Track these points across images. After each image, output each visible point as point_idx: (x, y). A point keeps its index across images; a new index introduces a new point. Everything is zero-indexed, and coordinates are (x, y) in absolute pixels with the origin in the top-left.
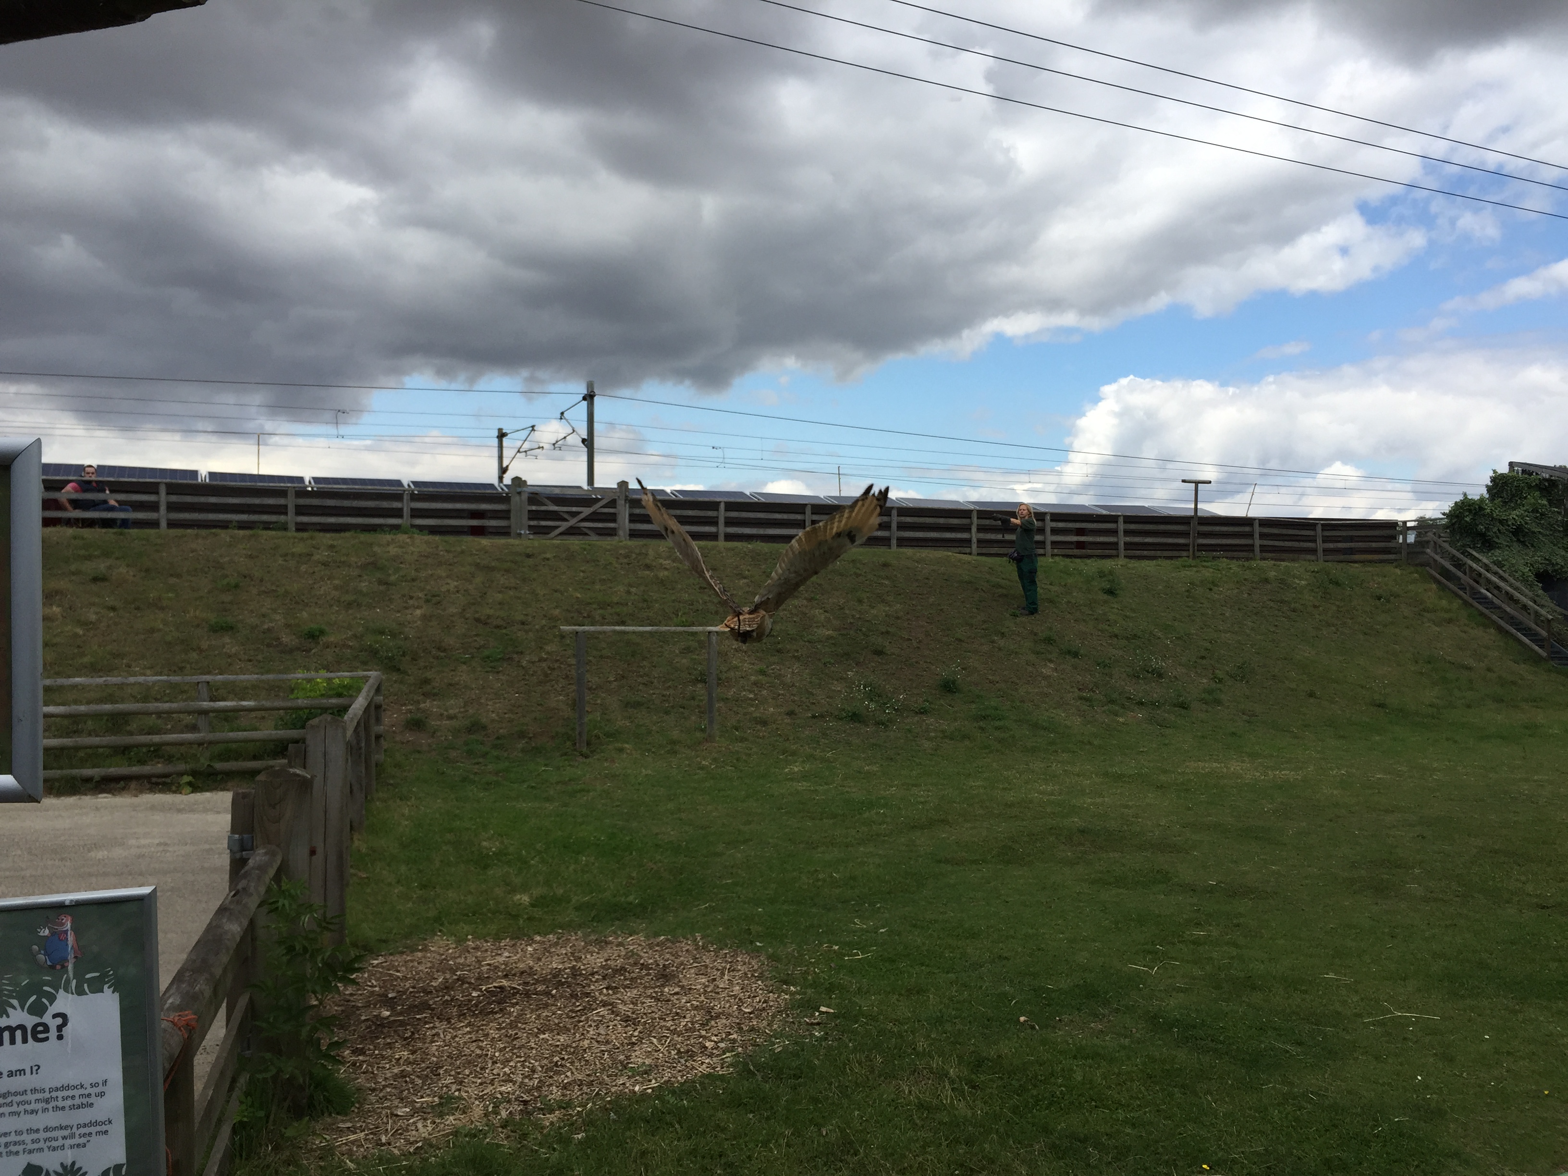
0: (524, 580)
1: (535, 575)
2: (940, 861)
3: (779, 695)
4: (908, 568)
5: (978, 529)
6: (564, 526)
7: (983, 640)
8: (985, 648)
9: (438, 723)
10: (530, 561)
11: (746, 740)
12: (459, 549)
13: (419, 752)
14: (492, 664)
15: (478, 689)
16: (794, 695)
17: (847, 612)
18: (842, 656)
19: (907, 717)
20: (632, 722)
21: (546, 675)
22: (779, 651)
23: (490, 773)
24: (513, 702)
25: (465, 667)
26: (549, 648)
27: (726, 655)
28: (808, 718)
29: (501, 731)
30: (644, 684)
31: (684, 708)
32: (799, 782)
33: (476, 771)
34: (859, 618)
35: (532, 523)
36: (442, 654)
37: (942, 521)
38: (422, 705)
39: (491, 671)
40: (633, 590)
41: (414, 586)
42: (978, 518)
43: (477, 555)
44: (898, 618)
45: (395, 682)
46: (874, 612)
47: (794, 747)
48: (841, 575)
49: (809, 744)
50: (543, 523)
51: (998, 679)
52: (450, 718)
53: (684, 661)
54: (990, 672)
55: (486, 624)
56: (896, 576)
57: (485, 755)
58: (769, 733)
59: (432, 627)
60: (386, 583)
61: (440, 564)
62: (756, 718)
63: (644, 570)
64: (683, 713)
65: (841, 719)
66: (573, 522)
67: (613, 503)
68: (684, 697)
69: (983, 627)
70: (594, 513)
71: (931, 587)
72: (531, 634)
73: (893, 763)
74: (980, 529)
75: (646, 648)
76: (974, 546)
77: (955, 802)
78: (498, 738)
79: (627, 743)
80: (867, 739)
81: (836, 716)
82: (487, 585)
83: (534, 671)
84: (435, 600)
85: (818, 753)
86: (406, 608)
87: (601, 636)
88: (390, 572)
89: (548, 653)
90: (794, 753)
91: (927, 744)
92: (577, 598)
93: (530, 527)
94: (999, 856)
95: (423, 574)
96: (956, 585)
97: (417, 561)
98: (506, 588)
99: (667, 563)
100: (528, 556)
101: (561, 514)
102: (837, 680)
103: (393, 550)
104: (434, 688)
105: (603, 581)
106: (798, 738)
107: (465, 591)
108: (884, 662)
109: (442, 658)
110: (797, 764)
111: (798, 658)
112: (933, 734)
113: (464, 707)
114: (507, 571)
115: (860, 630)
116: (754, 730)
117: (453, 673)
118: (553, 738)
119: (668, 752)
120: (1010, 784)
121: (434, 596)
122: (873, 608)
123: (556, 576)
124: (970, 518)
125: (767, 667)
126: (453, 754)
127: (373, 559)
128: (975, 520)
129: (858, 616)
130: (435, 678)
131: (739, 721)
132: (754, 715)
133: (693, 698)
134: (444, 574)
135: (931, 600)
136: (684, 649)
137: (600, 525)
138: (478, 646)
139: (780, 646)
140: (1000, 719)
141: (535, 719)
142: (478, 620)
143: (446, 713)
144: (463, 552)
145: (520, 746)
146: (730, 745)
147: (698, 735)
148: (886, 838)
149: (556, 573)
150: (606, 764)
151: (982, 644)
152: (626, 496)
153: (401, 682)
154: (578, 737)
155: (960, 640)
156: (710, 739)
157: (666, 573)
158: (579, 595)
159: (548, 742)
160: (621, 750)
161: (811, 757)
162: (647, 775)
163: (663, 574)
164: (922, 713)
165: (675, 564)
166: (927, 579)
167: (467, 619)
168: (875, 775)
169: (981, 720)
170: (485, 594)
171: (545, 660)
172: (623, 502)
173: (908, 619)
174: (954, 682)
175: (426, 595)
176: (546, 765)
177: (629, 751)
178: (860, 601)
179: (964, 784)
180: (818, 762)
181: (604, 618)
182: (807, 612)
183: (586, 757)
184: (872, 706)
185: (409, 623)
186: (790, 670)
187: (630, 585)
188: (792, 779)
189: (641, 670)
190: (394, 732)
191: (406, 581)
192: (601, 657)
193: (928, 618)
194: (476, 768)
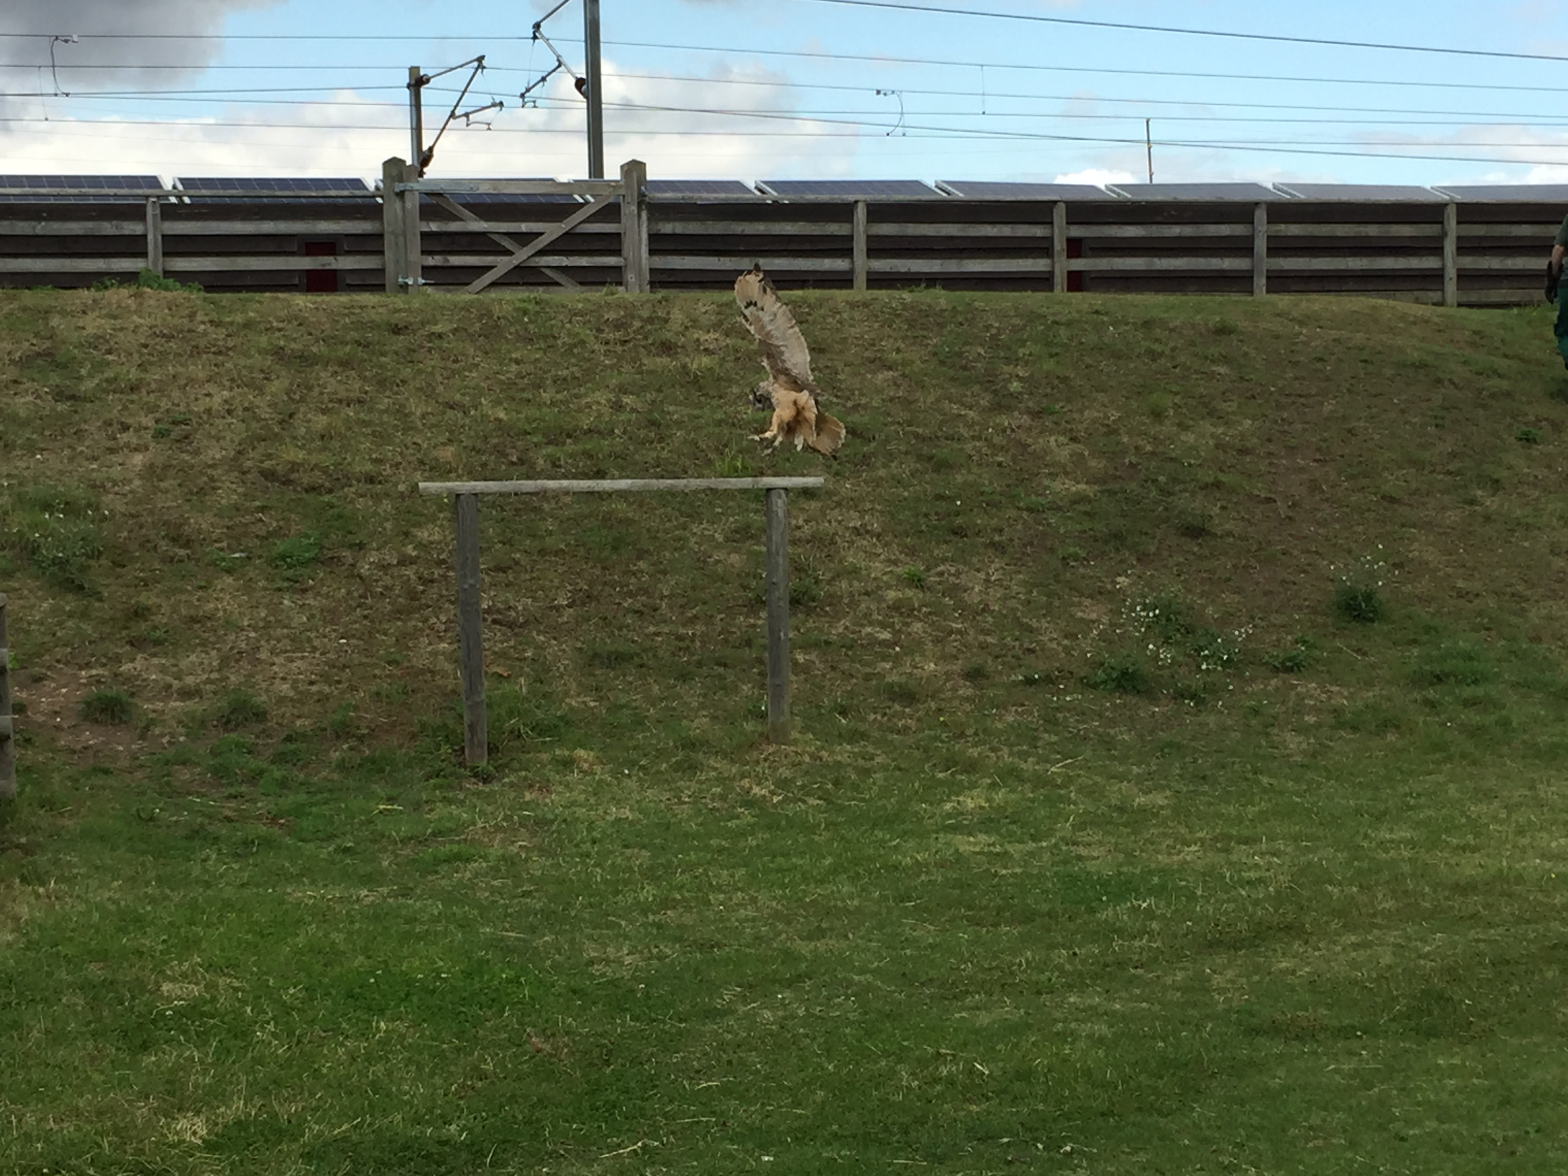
0: (381, 384)
1: (407, 372)
2: (1256, 1031)
3: (951, 632)
4: (1277, 337)
5: (1458, 249)
6: (503, 264)
7: (1446, 499)
8: (1453, 516)
9: (160, 705)
10: (401, 342)
11: (864, 736)
12: (239, 318)
13: (106, 772)
14: (290, 573)
15: (255, 629)
16: (987, 633)
17: (1125, 440)
18: (1106, 542)
19: (1253, 679)
20: (600, 699)
21: (413, 596)
22: (958, 532)
23: (259, 818)
24: (332, 656)
25: (230, 580)
26: (426, 534)
27: (833, 542)
28: (1015, 684)
29: (298, 723)
30: (636, 612)
31: (725, 665)
32: (970, 834)
33: (228, 813)
34: (1153, 453)
35: (430, 261)
36: (182, 552)
37: (1372, 230)
38: (126, 667)
39: (288, 589)
40: (627, 400)
41: (132, 402)
42: (1458, 223)
43: (280, 330)
44: (1243, 451)
45: (71, 615)
46: (1189, 438)
47: (974, 752)
48: (1117, 356)
49: (1011, 745)
50: (456, 260)
51: (1476, 586)
52: (186, 694)
53: (734, 558)
54: (1461, 571)
55: (287, 482)
56: (1246, 354)
57: (254, 778)
58: (919, 720)
59: (167, 491)
60: (73, 397)
61: (196, 352)
62: (891, 685)
63: (658, 355)
64: (721, 677)
65: (1095, 686)
66: (521, 255)
67: (611, 212)
68: (726, 641)
69: (1450, 467)
70: (568, 235)
71: (1328, 379)
72: (387, 505)
73: (1206, 788)
74: (1465, 247)
75: (648, 530)
76: (1451, 286)
77: (1331, 882)
78: (289, 739)
79: (583, 747)
80: (1152, 732)
81: (1081, 679)
82: (297, 397)
83: (386, 588)
84: (177, 432)
85: (1029, 766)
86: (112, 451)
87: (546, 506)
88: (83, 372)
89: (420, 546)
90: (971, 767)
91: (1294, 742)
92: (500, 420)
93: (426, 271)
94: (1409, 1018)
95: (155, 375)
96: (1389, 372)
97: (146, 346)
98: (340, 401)
99: (709, 338)
100: (397, 330)
101: (496, 238)
102: (1091, 597)
103: (93, 324)
104: (155, 628)
105: (560, 383)
106: (985, 731)
107: (246, 409)
108: (1207, 552)
109: (182, 561)
110: (975, 792)
111: (1000, 548)
112: (1311, 719)
113: (219, 671)
114: (345, 364)
115: (1154, 481)
116: (885, 714)
117: (200, 593)
118: (413, 736)
119: (677, 767)
120: (1477, 835)
121: (175, 423)
122: (1187, 428)
123: (454, 372)
124: (1442, 223)
125: (928, 569)
126: (185, 775)
127: (48, 344)
128: (1452, 227)
129: (1149, 448)
130: (160, 606)
131: (851, 695)
132: (889, 679)
133: (749, 643)
134: (202, 375)
135: (1327, 408)
136: (737, 532)
137: (583, 261)
138: (263, 533)
139: (959, 521)
140: (1476, 682)
141: (378, 694)
142: (269, 475)
143: (176, 684)
144: (248, 325)
145: (335, 755)
146: (823, 748)
147: (749, 726)
148: (1140, 971)
149: (456, 366)
150: (528, 797)
151: (1444, 508)
152: (642, 195)
153: (84, 615)
154: (467, 736)
155: (1393, 500)
156: (777, 735)
157: (706, 360)
158: (502, 415)
159: (401, 746)
160: (567, 764)
161: (1012, 775)
162: (618, 820)
163: (700, 363)
164: (1290, 670)
165: (728, 341)
166: (1321, 359)
167: (244, 473)
168: (1156, 815)
169: (1431, 684)
170: (291, 416)
171: (413, 561)
172: (634, 208)
173: (1270, 454)
174: (1369, 597)
175: (157, 422)
176: (391, 800)
177: (586, 766)
178: (1157, 415)
179: (1366, 836)
180: (1028, 785)
181: (555, 465)
182: (1030, 441)
183: (485, 781)
184: (1166, 655)
185: (115, 484)
186: (982, 575)
187: (623, 390)
188: (955, 829)
189: (633, 580)
190: (58, 728)
191: (115, 392)
192: (542, 552)
193: (1319, 450)
194: (229, 809)
